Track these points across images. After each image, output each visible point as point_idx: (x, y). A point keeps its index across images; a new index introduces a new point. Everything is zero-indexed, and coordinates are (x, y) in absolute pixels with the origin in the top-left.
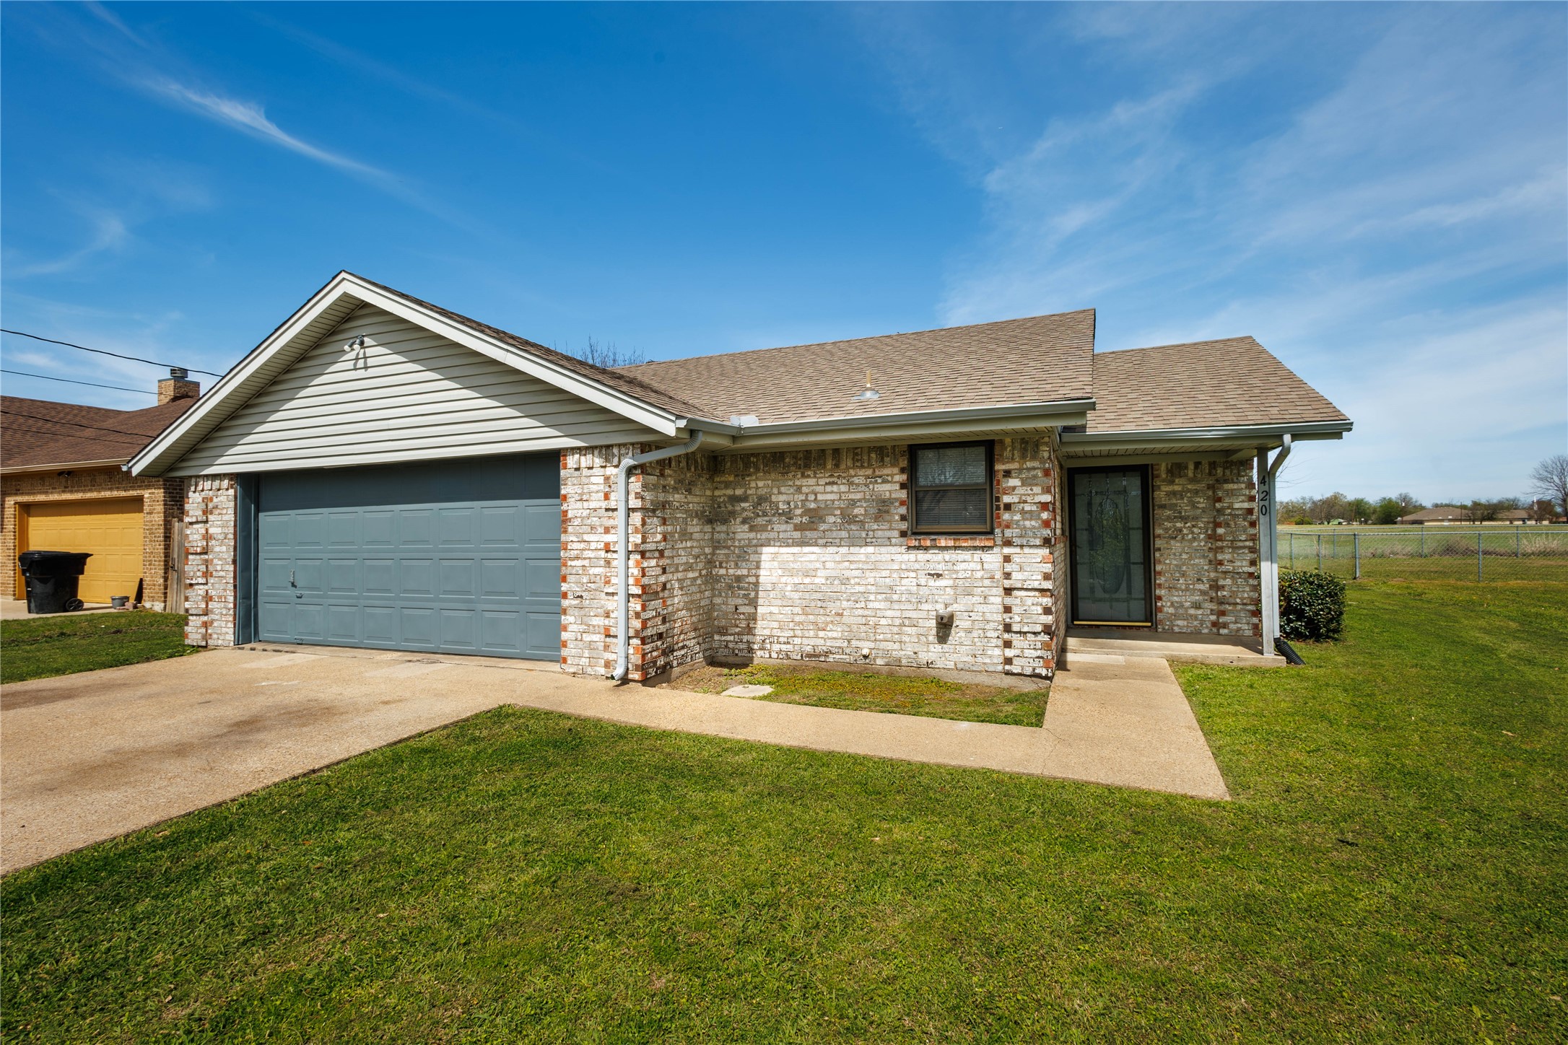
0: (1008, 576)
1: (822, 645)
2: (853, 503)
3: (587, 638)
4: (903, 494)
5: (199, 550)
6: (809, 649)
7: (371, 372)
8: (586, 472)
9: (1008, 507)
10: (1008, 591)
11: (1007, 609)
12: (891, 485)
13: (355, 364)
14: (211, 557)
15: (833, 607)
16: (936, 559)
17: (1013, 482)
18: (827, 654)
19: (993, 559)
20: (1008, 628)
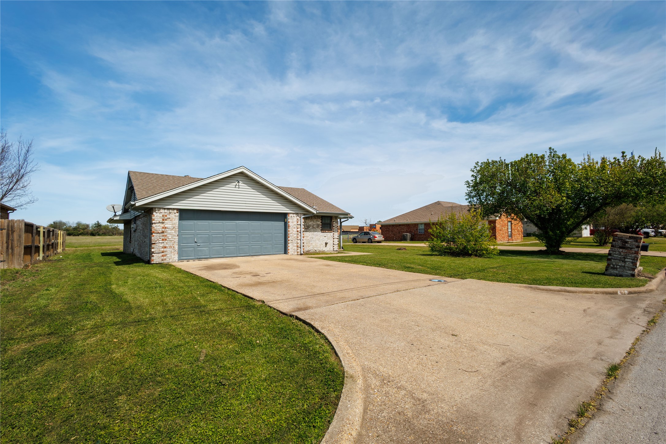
0: (334, 236)
1: (309, 249)
2: (314, 225)
3: (293, 248)
4: (321, 224)
5: (160, 232)
6: (307, 250)
7: (240, 189)
8: (293, 217)
9: (334, 226)
10: (334, 239)
11: (334, 241)
12: (319, 223)
13: (235, 186)
14: (165, 234)
15: (311, 242)
16: (325, 234)
17: (334, 223)
18: (310, 251)
19: (332, 234)
20: (334, 244)
